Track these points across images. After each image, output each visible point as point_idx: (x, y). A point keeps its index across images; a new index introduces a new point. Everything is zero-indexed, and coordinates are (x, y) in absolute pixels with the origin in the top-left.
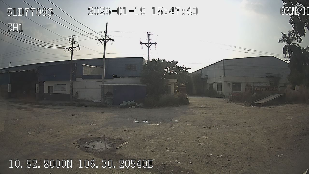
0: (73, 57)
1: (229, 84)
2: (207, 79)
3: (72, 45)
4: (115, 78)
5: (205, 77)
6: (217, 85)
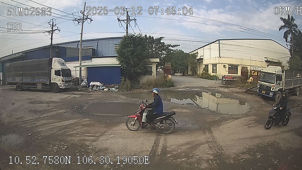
0: (53, 40)
1: (224, 66)
2: (203, 59)
3: (52, 29)
4: (92, 59)
5: (201, 58)
6: (213, 67)
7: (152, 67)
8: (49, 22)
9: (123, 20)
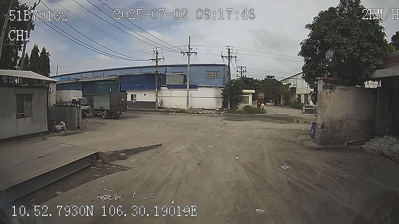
2: (296, 89)
3: (157, 57)
4: (198, 88)
5: (294, 87)
6: (305, 97)
7: (248, 97)
8: (154, 51)
9: (225, 57)
